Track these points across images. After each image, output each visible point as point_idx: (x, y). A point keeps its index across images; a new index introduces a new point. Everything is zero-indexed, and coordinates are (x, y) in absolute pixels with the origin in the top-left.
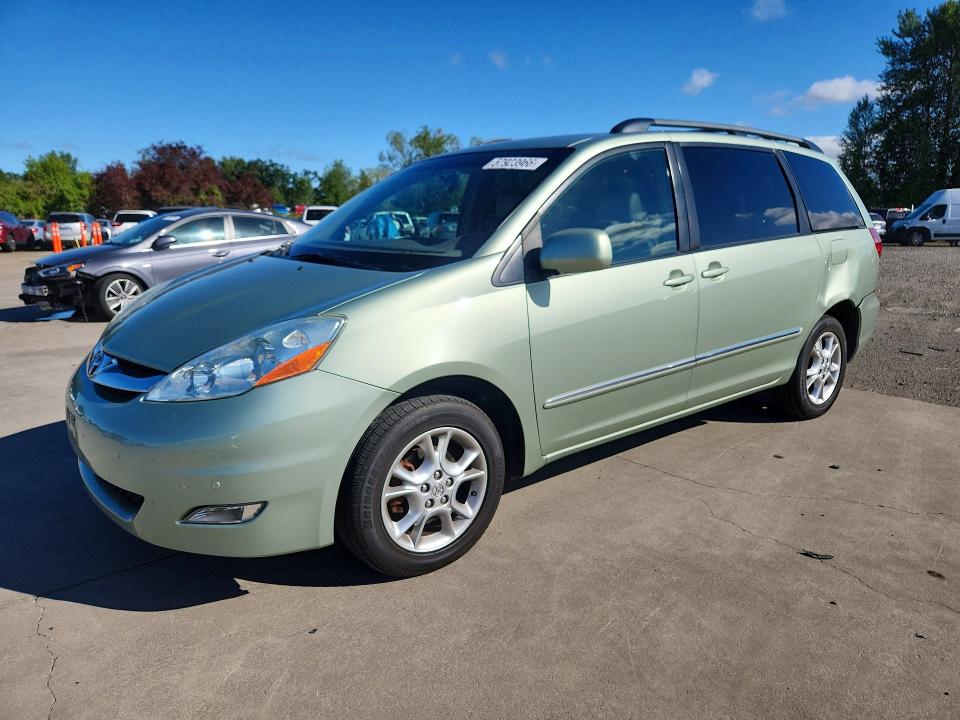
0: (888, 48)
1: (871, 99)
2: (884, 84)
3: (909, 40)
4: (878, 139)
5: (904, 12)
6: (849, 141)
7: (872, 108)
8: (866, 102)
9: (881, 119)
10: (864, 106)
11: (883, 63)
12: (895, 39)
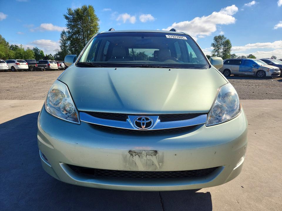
0: (67, 18)
1: (65, 31)
2: (67, 27)
3: (71, 16)
4: (69, 42)
5: (68, 9)
6: (62, 42)
7: (66, 33)
8: (64, 32)
9: (69, 37)
10: (64, 33)
11: (66, 22)
12: (68, 15)
